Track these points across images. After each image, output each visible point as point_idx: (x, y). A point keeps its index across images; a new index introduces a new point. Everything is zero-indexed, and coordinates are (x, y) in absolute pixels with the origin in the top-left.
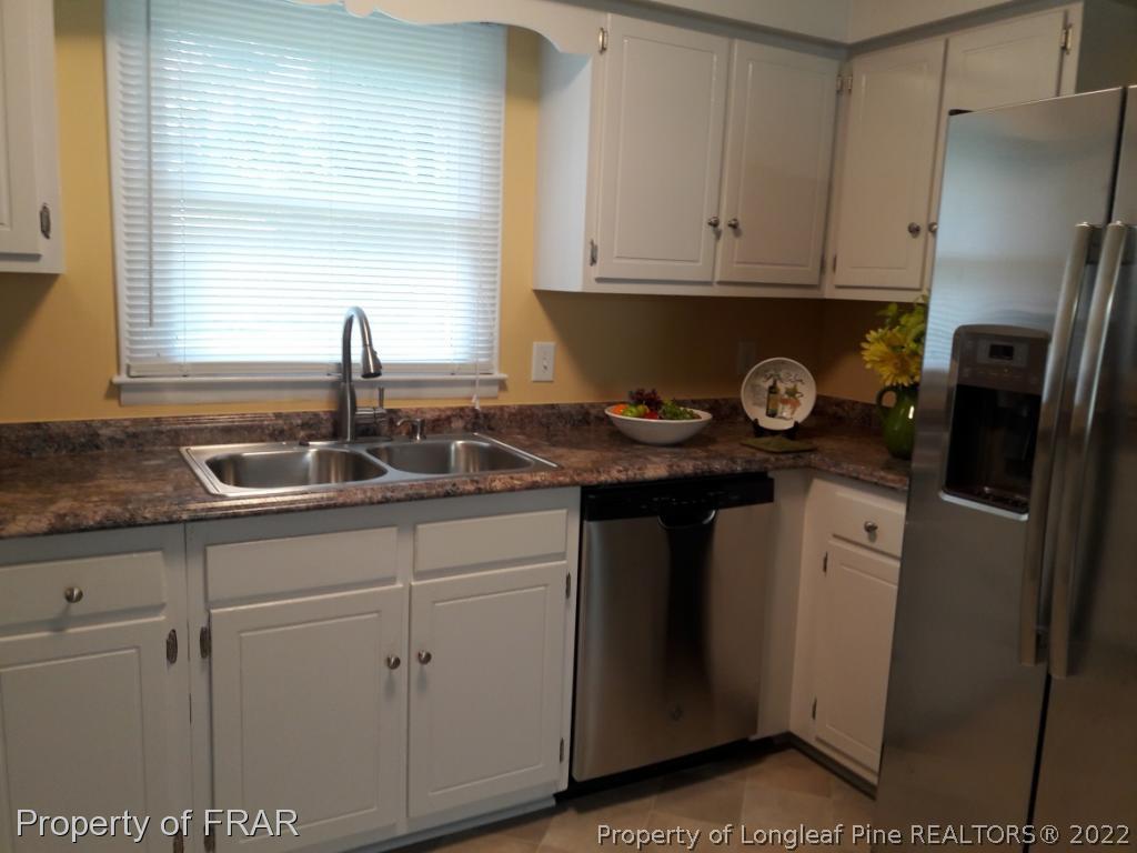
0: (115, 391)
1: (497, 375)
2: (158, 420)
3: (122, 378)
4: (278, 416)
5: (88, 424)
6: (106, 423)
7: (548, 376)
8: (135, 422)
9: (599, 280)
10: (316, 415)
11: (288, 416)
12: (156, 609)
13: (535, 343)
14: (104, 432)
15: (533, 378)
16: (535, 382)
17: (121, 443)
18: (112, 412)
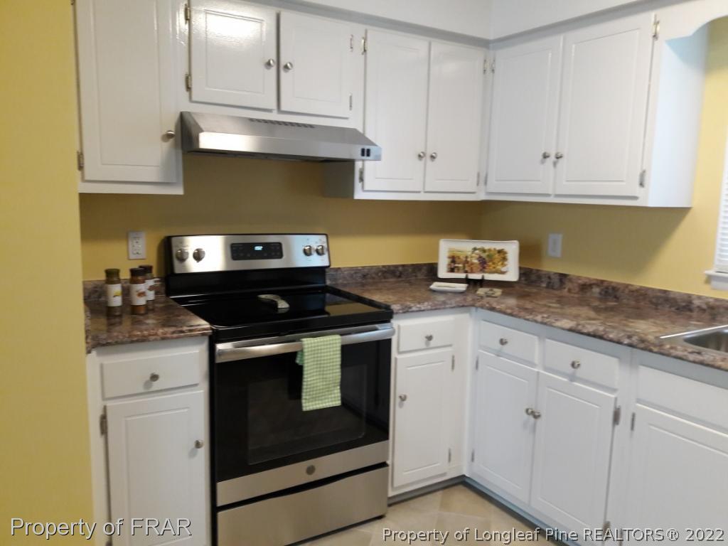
0: (709, 279)
3: (713, 272)
5: (689, 297)
6: (700, 298)
8: (715, 300)
14: (696, 302)
17: (704, 311)
18: (705, 292)
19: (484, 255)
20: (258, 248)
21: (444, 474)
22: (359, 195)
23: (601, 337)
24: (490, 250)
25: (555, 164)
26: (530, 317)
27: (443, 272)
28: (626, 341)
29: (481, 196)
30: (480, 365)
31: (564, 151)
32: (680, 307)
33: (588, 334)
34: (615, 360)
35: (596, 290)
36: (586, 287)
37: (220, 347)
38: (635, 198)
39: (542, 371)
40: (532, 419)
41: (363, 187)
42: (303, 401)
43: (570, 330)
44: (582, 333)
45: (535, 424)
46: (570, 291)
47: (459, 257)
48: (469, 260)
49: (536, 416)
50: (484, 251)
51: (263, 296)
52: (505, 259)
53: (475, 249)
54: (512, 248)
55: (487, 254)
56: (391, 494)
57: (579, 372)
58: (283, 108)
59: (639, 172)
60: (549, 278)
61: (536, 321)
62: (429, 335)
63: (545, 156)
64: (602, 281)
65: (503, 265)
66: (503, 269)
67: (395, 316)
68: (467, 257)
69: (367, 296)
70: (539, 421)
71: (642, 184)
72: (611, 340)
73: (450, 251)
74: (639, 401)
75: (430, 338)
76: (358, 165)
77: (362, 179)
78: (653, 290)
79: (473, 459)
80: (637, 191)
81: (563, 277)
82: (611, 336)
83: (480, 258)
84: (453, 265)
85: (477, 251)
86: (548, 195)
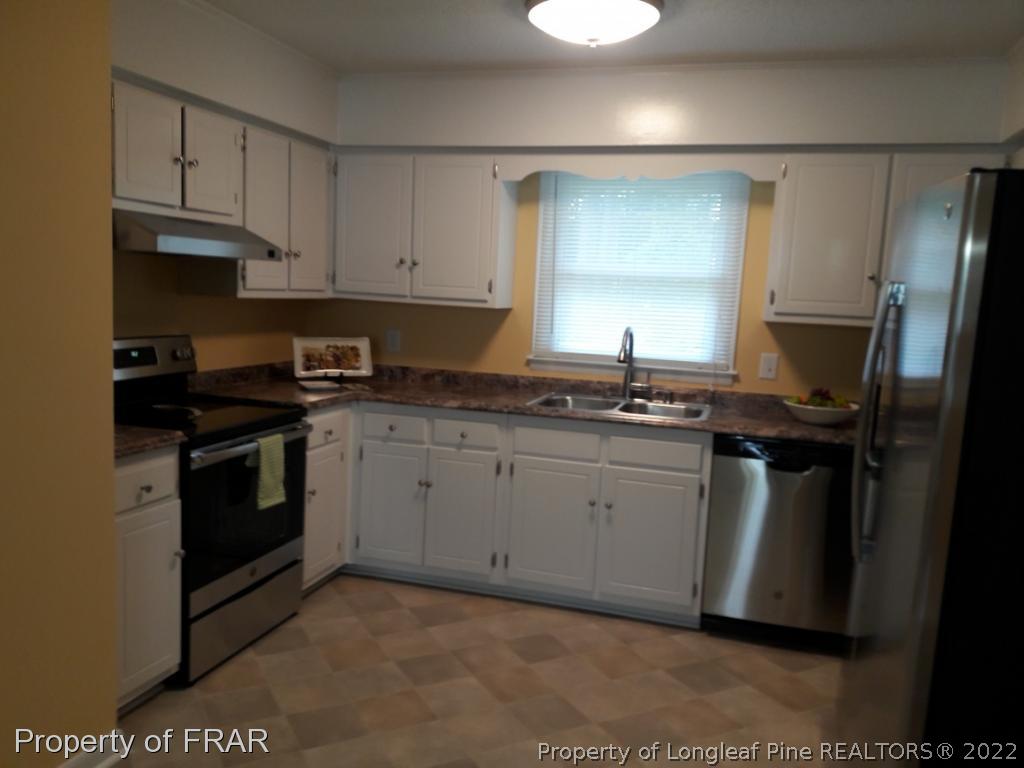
0: (529, 363)
1: (731, 372)
2: (545, 378)
3: (531, 357)
4: (599, 383)
5: (515, 377)
6: (523, 377)
7: (771, 375)
8: (534, 378)
9: (777, 314)
10: (618, 384)
11: (605, 383)
12: (494, 449)
13: (763, 355)
14: (521, 381)
15: (761, 375)
16: (762, 379)
17: (527, 387)
18: (526, 372)
19: (338, 353)
20: (134, 354)
21: (333, 566)
22: (242, 294)
23: (486, 410)
24: (343, 347)
25: (411, 269)
26: (420, 402)
27: (300, 373)
28: (505, 410)
29: (329, 294)
30: (365, 454)
31: (419, 258)
32: (512, 385)
33: (475, 409)
34: (495, 427)
35: (438, 379)
36: (428, 377)
37: (194, 454)
38: (485, 301)
39: (431, 447)
40: (424, 488)
41: (244, 286)
42: (259, 500)
43: (459, 408)
44: (470, 409)
45: (426, 493)
46: (413, 381)
47: (313, 356)
48: (324, 357)
49: (428, 485)
50: (337, 348)
51: (155, 406)
52: (357, 355)
53: (328, 347)
54: (364, 345)
55: (341, 350)
56: (305, 587)
57: (467, 441)
58: (189, 204)
59: (488, 281)
60: (392, 371)
61: (427, 406)
62: (328, 429)
63: (402, 262)
64: (443, 371)
65: (357, 361)
66: (357, 365)
67: (309, 413)
68: (321, 355)
69: (252, 397)
70: (431, 490)
71: (490, 291)
72: (495, 411)
73: (305, 349)
74: (515, 453)
75: (330, 433)
76: (241, 262)
77: (244, 278)
78: (487, 374)
79: (357, 545)
80: (486, 296)
81: (405, 370)
82: (493, 407)
83: (335, 356)
84: (308, 364)
85: (331, 349)
86: (404, 296)
